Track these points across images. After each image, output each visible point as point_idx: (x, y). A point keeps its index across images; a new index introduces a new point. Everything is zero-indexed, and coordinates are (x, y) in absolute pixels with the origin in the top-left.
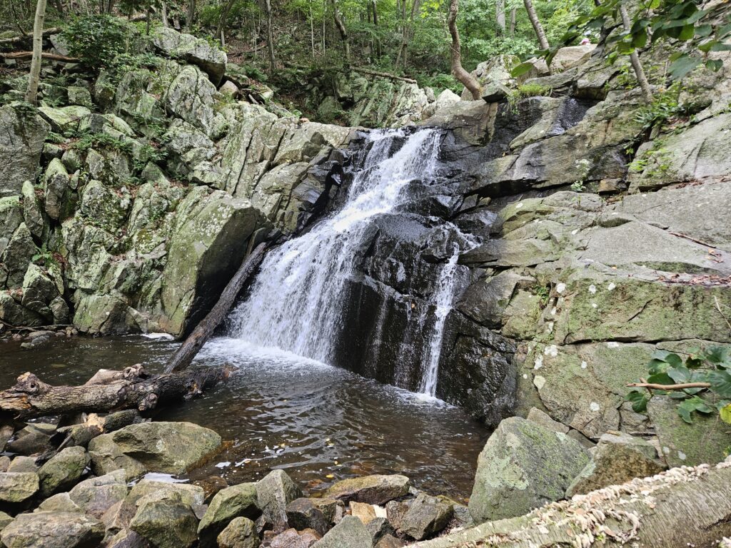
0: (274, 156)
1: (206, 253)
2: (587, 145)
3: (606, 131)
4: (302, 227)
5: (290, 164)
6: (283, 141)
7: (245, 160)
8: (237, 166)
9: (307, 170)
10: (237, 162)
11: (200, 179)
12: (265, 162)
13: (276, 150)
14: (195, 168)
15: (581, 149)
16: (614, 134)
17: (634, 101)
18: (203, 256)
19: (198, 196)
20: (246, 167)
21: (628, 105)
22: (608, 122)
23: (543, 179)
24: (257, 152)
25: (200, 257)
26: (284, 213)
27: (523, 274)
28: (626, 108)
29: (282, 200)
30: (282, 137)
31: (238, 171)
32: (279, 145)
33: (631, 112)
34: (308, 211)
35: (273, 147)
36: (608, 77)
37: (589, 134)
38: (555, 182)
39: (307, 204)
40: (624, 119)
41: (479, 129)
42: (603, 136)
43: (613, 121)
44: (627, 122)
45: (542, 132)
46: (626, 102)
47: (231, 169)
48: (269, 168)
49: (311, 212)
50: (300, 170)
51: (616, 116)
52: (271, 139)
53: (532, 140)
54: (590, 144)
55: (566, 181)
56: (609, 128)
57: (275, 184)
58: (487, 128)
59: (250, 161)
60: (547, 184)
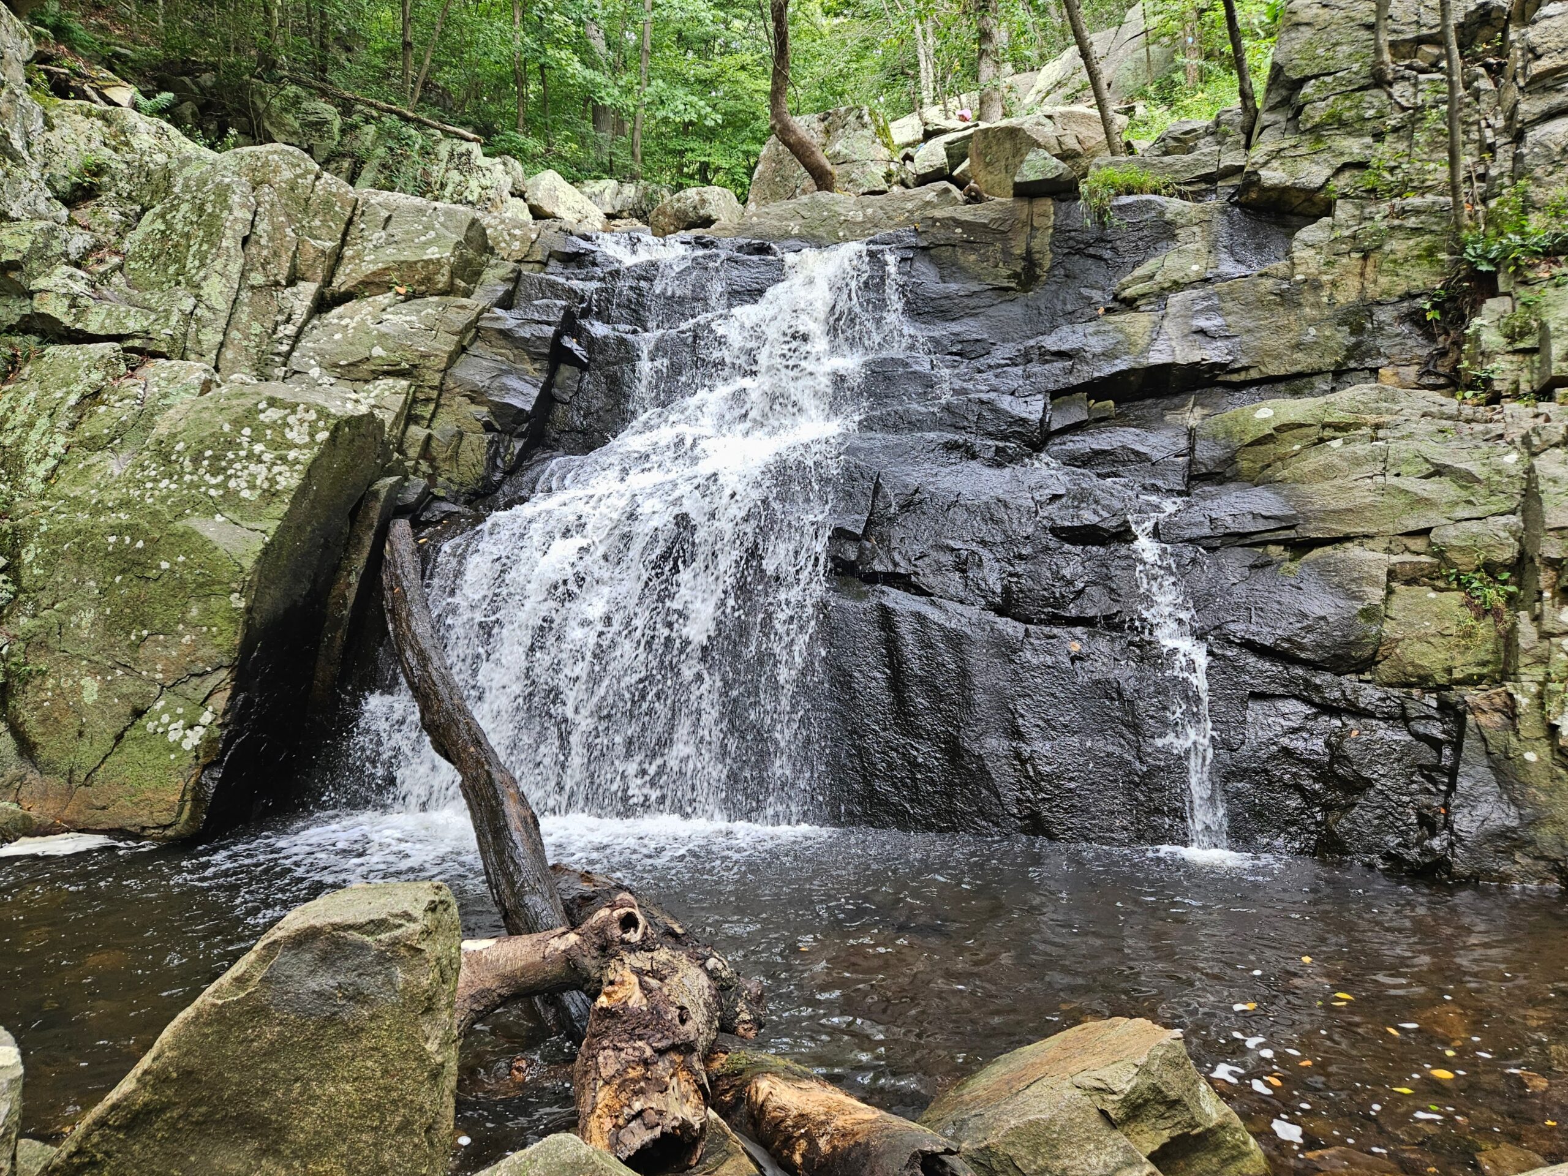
0: (331, 273)
1: (266, 552)
2: (1325, 300)
3: (1362, 275)
4: (497, 476)
5: (408, 298)
6: (354, 232)
7: (243, 275)
8: (216, 290)
9: (478, 318)
10: (215, 279)
11: (67, 321)
12: (308, 290)
13: (338, 258)
14: (40, 283)
15: (1312, 306)
16: (1384, 280)
17: (1412, 222)
18: (258, 562)
19: (96, 376)
20: (245, 295)
21: (1400, 227)
22: (1365, 258)
23: (1244, 361)
24: (276, 254)
25: (248, 564)
26: (429, 437)
27: (1388, 551)
28: (1399, 234)
29: (415, 400)
30: (350, 222)
31: (222, 305)
32: (344, 242)
33: (1411, 242)
34: (512, 434)
35: (329, 244)
36: (1328, 172)
37: (1324, 278)
38: (1273, 368)
39: (502, 410)
40: (1399, 255)
41: (1006, 252)
42: (1357, 284)
43: (1376, 256)
44: (1406, 260)
45: (1195, 268)
46: (1396, 222)
47: (198, 296)
48: (323, 304)
49: (521, 436)
50: (460, 319)
51: (1379, 247)
52: (317, 222)
53: (1175, 283)
54: (1331, 297)
55: (1299, 368)
56: (1368, 269)
57: (378, 351)
58: (1029, 252)
59: (257, 278)
60: (1254, 374)
